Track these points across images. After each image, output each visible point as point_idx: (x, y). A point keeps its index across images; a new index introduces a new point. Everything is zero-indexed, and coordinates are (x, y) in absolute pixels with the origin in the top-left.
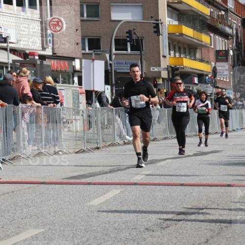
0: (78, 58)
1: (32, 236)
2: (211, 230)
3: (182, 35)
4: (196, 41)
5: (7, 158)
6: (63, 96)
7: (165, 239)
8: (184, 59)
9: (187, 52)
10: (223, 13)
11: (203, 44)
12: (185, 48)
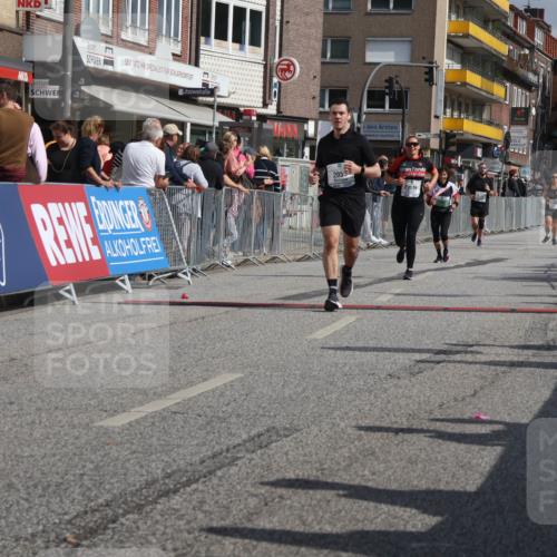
0: (312, 119)
1: (225, 385)
2: (483, 378)
3: (465, 84)
4: (484, 94)
5: (199, 268)
6: (286, 176)
7: (415, 391)
8: (465, 121)
9: (470, 111)
10: (527, 52)
11: (494, 98)
12: (467, 105)
